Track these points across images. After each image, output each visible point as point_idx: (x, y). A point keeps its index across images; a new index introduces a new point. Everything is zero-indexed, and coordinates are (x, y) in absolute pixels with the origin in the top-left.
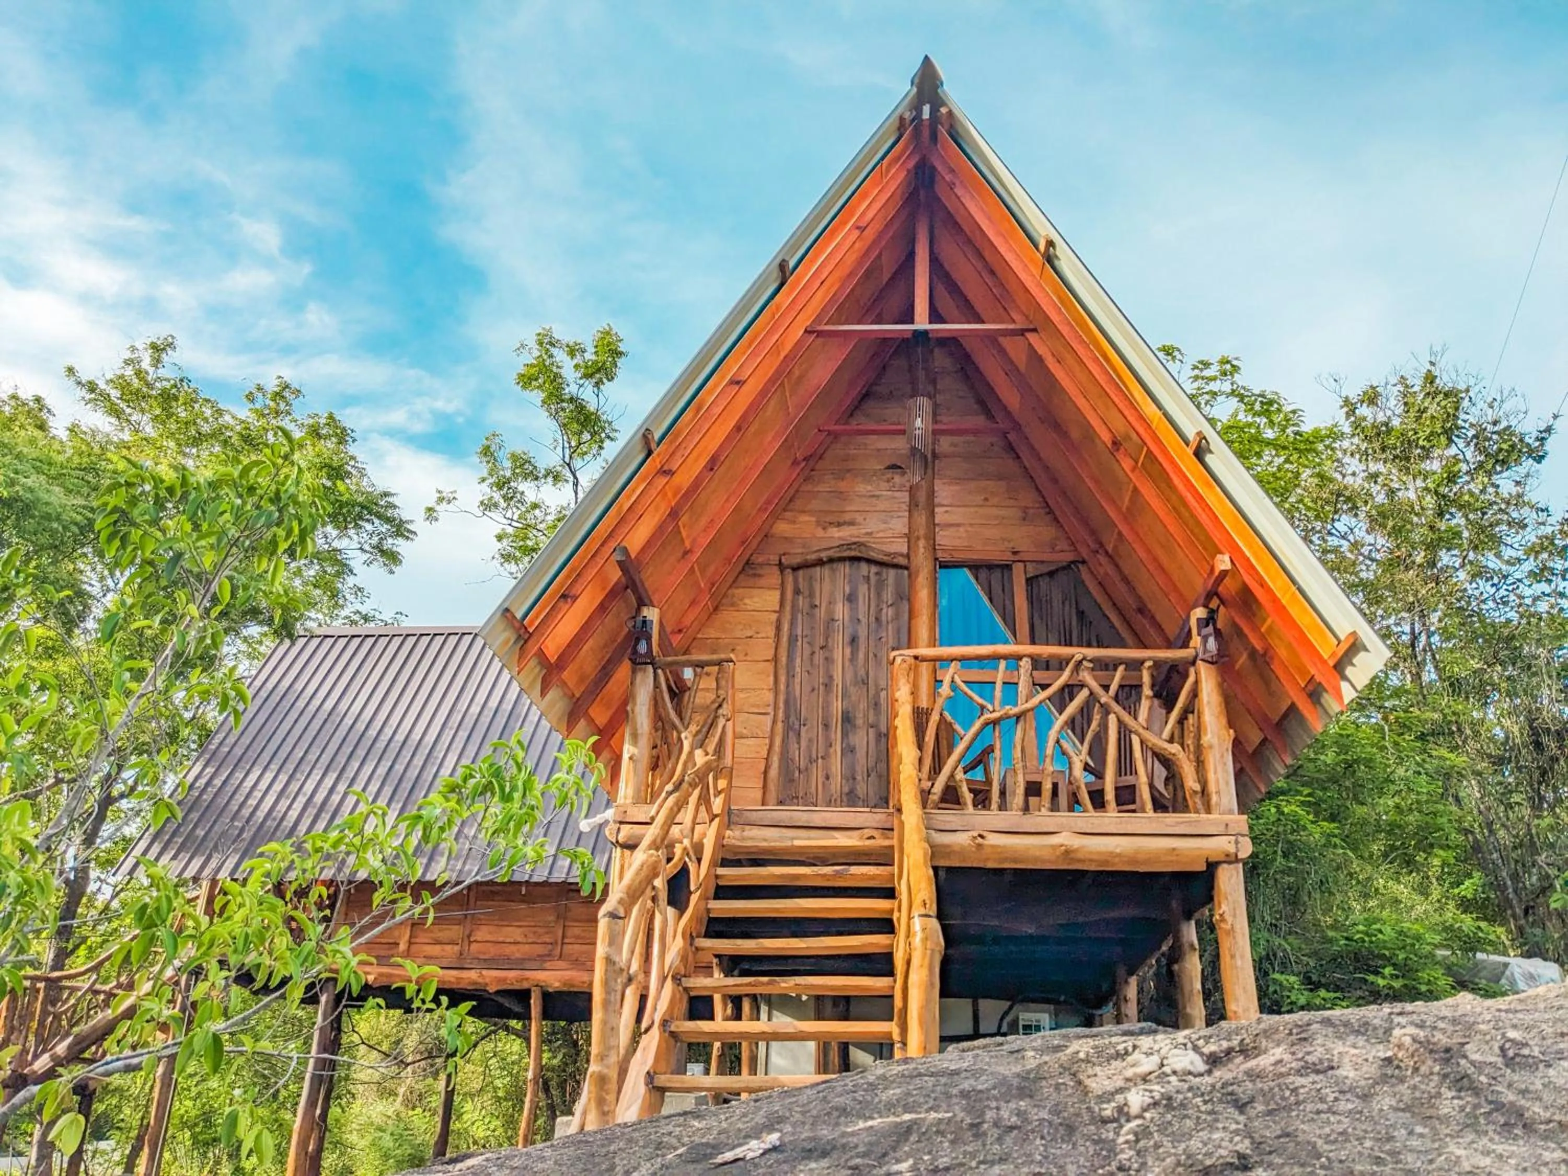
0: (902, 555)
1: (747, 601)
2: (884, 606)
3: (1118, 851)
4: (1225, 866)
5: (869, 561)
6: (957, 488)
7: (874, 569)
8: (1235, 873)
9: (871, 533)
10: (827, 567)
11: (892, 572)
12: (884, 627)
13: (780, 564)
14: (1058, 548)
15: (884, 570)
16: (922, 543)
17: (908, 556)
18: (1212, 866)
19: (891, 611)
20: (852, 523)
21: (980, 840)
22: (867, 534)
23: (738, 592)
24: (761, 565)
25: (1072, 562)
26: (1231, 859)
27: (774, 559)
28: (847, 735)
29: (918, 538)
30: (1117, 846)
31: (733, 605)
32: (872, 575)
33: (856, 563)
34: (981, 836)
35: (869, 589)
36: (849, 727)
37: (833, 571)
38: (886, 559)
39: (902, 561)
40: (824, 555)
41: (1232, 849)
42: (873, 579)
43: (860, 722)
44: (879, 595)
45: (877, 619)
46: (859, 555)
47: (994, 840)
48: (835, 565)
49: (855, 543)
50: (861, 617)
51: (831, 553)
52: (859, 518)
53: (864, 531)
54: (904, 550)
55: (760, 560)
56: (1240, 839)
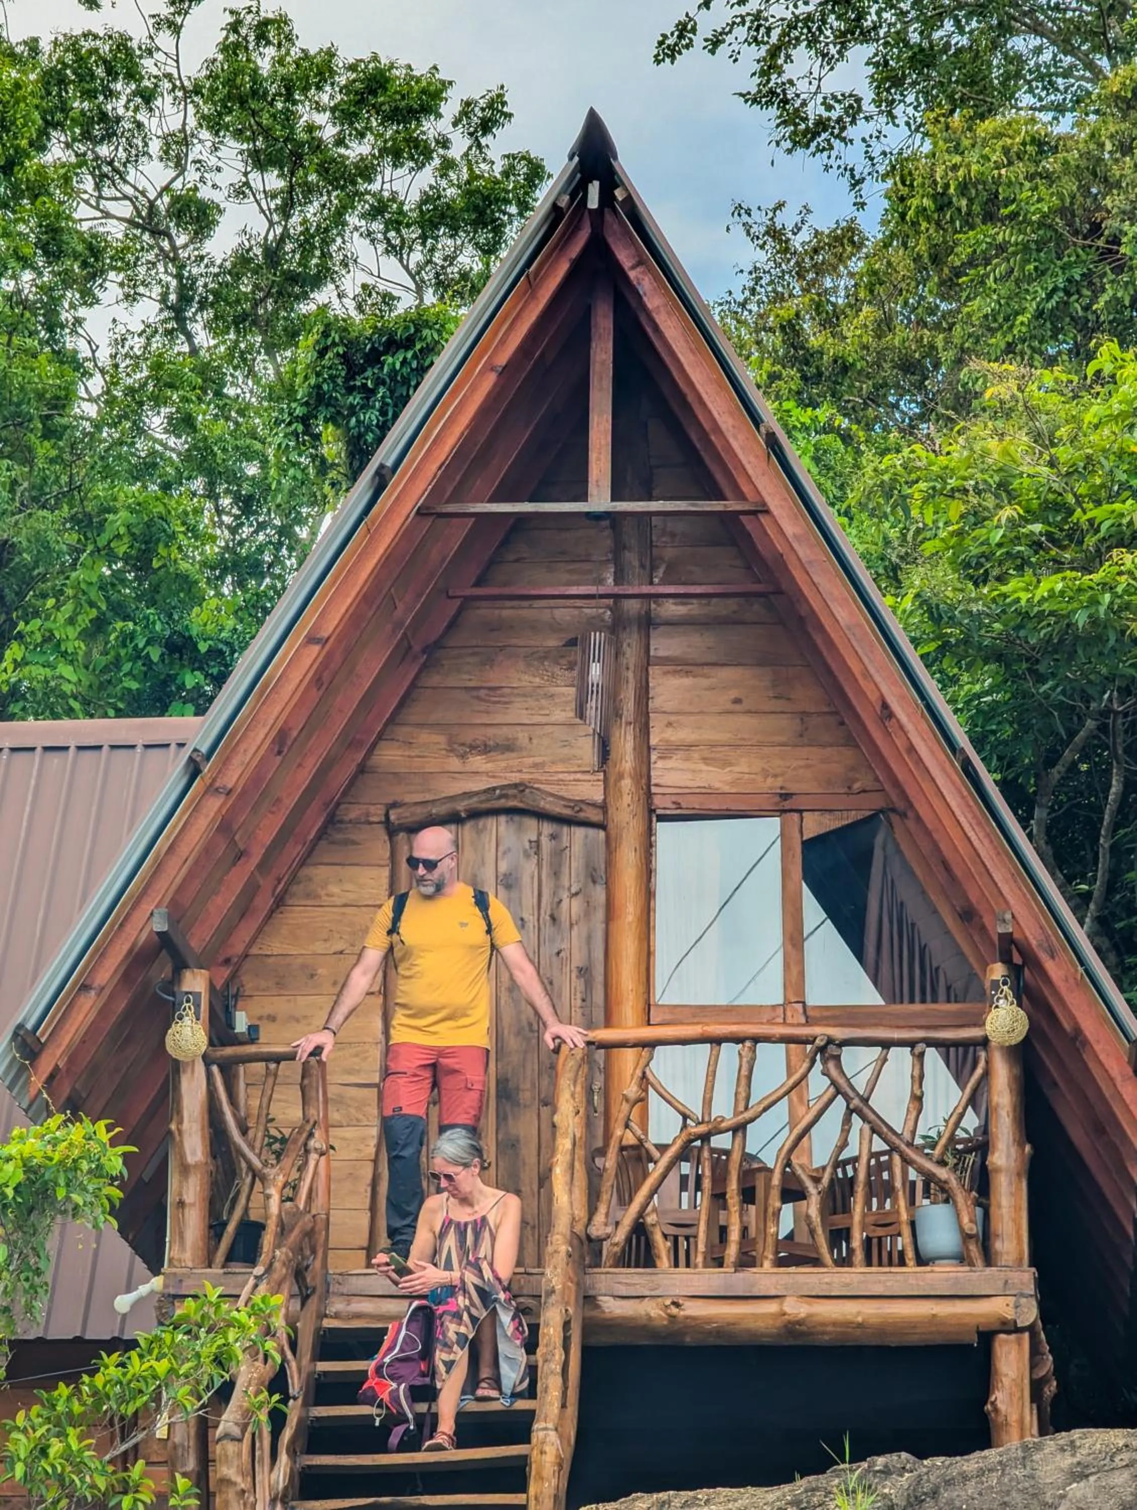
0: (594, 805)
1: (334, 889)
2: (565, 895)
3: (860, 1319)
4: (1002, 1336)
5: (542, 816)
6: (687, 681)
7: (547, 828)
8: (1015, 1347)
9: (543, 764)
10: (468, 826)
11: (579, 833)
12: (566, 934)
13: (387, 821)
14: (857, 786)
15: (565, 829)
16: (627, 784)
17: (603, 807)
18: (987, 1337)
19: (576, 906)
20: (508, 747)
21: (674, 1310)
22: (535, 765)
23: (320, 873)
24: (356, 822)
25: (881, 811)
26: (1010, 1328)
27: (377, 814)
28: (505, 1118)
29: (621, 776)
30: (859, 1313)
31: (308, 896)
32: (544, 840)
33: (517, 818)
34: (676, 1305)
35: (539, 865)
36: (508, 1108)
37: (479, 832)
38: (567, 812)
39: (594, 815)
40: (461, 806)
41: (1010, 1314)
42: (546, 844)
43: (525, 1096)
44: (556, 874)
45: (553, 918)
46: (521, 805)
47: (694, 1309)
48: (481, 823)
49: (516, 786)
50: (526, 916)
51: (473, 802)
52: (522, 736)
53: (530, 761)
54: (599, 797)
55: (352, 815)
56: (1023, 1301)
